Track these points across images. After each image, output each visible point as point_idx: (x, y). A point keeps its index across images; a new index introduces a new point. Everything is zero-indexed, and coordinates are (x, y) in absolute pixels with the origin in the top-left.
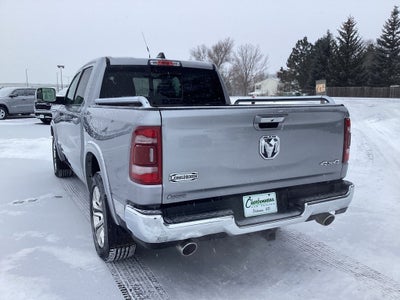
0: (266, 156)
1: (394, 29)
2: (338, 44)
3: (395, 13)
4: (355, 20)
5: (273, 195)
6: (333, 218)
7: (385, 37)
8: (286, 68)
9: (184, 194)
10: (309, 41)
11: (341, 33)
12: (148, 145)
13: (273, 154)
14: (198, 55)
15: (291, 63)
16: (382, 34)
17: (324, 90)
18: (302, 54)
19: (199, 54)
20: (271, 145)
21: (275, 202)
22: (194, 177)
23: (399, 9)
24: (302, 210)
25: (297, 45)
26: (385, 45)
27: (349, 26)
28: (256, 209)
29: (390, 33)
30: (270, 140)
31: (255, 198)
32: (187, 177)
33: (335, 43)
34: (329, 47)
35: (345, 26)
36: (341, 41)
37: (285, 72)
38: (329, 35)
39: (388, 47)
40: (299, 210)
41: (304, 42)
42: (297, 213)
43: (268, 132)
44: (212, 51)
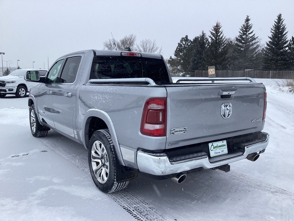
0: (225, 117)
1: (247, 31)
2: (210, 41)
3: (247, 20)
4: (221, 24)
5: (225, 142)
6: (258, 156)
7: (241, 36)
8: (174, 57)
9: (178, 142)
10: (189, 38)
11: (212, 33)
12: (158, 110)
13: (229, 115)
14: (109, 46)
15: (177, 53)
16: (239, 34)
17: (214, 73)
18: (185, 48)
19: (111, 45)
20: (228, 109)
21: (226, 147)
22: (185, 130)
23: (249, 18)
24: (243, 151)
25: (181, 41)
26: (241, 42)
27: (217, 28)
28: (216, 151)
29: (244, 34)
30: (227, 106)
31: (215, 144)
32: (181, 131)
33: (207, 40)
34: (204, 42)
35: (215, 29)
36: (212, 39)
37: (172, 59)
38: (204, 35)
39: (243, 43)
40: (242, 151)
41: (186, 39)
42: (241, 153)
43: (226, 101)
44: (120, 44)
